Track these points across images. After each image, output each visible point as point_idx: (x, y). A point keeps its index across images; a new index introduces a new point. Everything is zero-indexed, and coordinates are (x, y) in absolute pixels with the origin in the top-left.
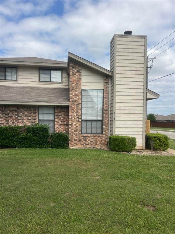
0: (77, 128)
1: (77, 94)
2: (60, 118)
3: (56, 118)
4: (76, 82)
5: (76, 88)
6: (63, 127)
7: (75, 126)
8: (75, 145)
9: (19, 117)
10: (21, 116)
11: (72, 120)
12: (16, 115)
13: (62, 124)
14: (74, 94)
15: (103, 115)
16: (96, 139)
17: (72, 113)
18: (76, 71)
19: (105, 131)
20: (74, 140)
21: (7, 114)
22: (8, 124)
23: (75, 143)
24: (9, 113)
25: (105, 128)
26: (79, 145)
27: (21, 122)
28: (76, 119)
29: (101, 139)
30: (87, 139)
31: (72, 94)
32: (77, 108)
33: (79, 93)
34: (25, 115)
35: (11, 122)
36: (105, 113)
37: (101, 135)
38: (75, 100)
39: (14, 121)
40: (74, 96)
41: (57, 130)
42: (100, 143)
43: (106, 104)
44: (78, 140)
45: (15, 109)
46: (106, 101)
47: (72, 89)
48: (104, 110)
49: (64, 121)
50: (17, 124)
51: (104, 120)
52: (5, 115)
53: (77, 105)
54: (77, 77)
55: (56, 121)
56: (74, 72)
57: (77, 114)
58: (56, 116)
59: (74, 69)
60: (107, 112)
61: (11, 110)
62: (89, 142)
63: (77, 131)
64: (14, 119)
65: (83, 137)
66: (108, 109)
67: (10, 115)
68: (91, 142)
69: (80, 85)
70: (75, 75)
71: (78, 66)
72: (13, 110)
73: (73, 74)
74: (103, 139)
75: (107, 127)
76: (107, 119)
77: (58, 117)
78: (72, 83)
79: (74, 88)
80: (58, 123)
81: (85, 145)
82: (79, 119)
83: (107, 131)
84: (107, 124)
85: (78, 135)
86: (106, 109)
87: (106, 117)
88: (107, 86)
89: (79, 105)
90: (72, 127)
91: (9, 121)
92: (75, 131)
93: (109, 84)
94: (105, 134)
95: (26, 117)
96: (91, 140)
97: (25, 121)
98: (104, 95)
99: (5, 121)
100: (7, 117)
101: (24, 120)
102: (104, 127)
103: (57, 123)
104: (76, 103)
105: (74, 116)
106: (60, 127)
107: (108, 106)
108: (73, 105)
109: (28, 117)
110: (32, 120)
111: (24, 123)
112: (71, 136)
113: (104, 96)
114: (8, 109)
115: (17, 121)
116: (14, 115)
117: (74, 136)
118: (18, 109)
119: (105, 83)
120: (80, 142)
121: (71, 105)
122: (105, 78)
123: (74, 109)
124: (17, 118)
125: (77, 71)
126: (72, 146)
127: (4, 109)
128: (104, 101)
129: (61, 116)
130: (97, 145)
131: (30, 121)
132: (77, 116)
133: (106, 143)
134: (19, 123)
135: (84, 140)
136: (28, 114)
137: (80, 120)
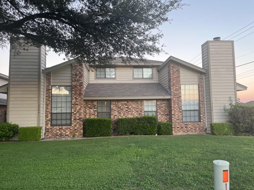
0: (179, 117)
1: (177, 89)
2: (162, 110)
3: (158, 110)
4: (176, 79)
5: (177, 84)
6: (165, 117)
7: (177, 116)
8: (178, 131)
9: (129, 109)
10: (130, 109)
11: (174, 111)
12: (126, 108)
13: (164, 114)
14: (175, 89)
15: (200, 105)
16: (195, 126)
17: (174, 104)
18: (175, 70)
19: (202, 119)
20: (177, 128)
21: (119, 107)
22: (120, 115)
23: (178, 130)
24: (121, 106)
25: (202, 117)
26: (182, 131)
27: (130, 114)
28: (178, 109)
29: (199, 126)
30: (188, 126)
31: (173, 89)
32: (178, 100)
33: (179, 88)
34: (134, 108)
35: (123, 114)
36: (201, 104)
37: (199, 123)
38: (176, 94)
39: (125, 113)
40: (174, 90)
41: (159, 120)
42: (199, 130)
43: (202, 96)
44: (180, 127)
45: (125, 103)
46: (202, 93)
47: (173, 85)
48: (201, 101)
49: (165, 112)
50: (128, 115)
51: (201, 110)
52: (118, 108)
53: (178, 98)
54: (176, 75)
55: (159, 112)
56: (174, 71)
57: (178, 105)
58: (159, 107)
59: (174, 69)
60: (203, 103)
61: (122, 104)
62: (190, 129)
63: (179, 120)
64: (125, 112)
65: (184, 125)
66: (204, 100)
67: (122, 108)
68: (191, 128)
69: (180, 81)
70: (175, 74)
71: (177, 66)
72: (124, 104)
73: (173, 73)
74: (202, 126)
75: (204, 115)
76: (204, 109)
77: (160, 108)
78: (173, 80)
79: (174, 84)
80: (161, 113)
81: (186, 131)
82: (180, 109)
83: (204, 119)
84: (204, 113)
85: (180, 123)
86: (202, 100)
87: (203, 108)
88: (202, 81)
89: (179, 98)
90: (174, 116)
91: (121, 113)
92: (177, 120)
93: (203, 80)
94: (202, 122)
95: (134, 109)
96: (191, 127)
97: (133, 113)
98: (200, 88)
99: (118, 113)
100: (119, 109)
101: (133, 111)
102: (201, 115)
103: (159, 113)
104: (177, 97)
105: (176, 107)
106: (162, 117)
107: (204, 97)
108: (175, 98)
109: (136, 109)
110: (139, 112)
111: (133, 114)
112: (174, 124)
113: (200, 90)
114: (120, 103)
115: (127, 113)
116: (124, 108)
117: (177, 124)
118: (128, 103)
119: (200, 79)
120: (182, 129)
121: (173, 98)
122: (200, 75)
123: (176, 102)
124: (127, 110)
125: (177, 70)
126: (176, 133)
127: (117, 103)
128: (200, 94)
129: (162, 107)
130: (196, 131)
131: (137, 113)
132: (178, 107)
133: (204, 129)
134: (129, 114)
135: (185, 127)
136: (136, 106)
137: (181, 111)
